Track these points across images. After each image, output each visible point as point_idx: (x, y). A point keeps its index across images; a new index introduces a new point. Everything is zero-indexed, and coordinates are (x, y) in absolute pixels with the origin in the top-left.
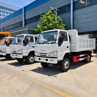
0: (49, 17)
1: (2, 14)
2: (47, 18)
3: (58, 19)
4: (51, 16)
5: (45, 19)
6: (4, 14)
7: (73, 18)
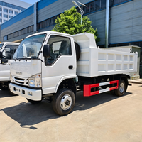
0: (69, 17)
1: (3, 13)
2: (67, 19)
3: (84, 21)
4: (74, 16)
5: (63, 20)
6: (6, 13)
7: (110, 20)
